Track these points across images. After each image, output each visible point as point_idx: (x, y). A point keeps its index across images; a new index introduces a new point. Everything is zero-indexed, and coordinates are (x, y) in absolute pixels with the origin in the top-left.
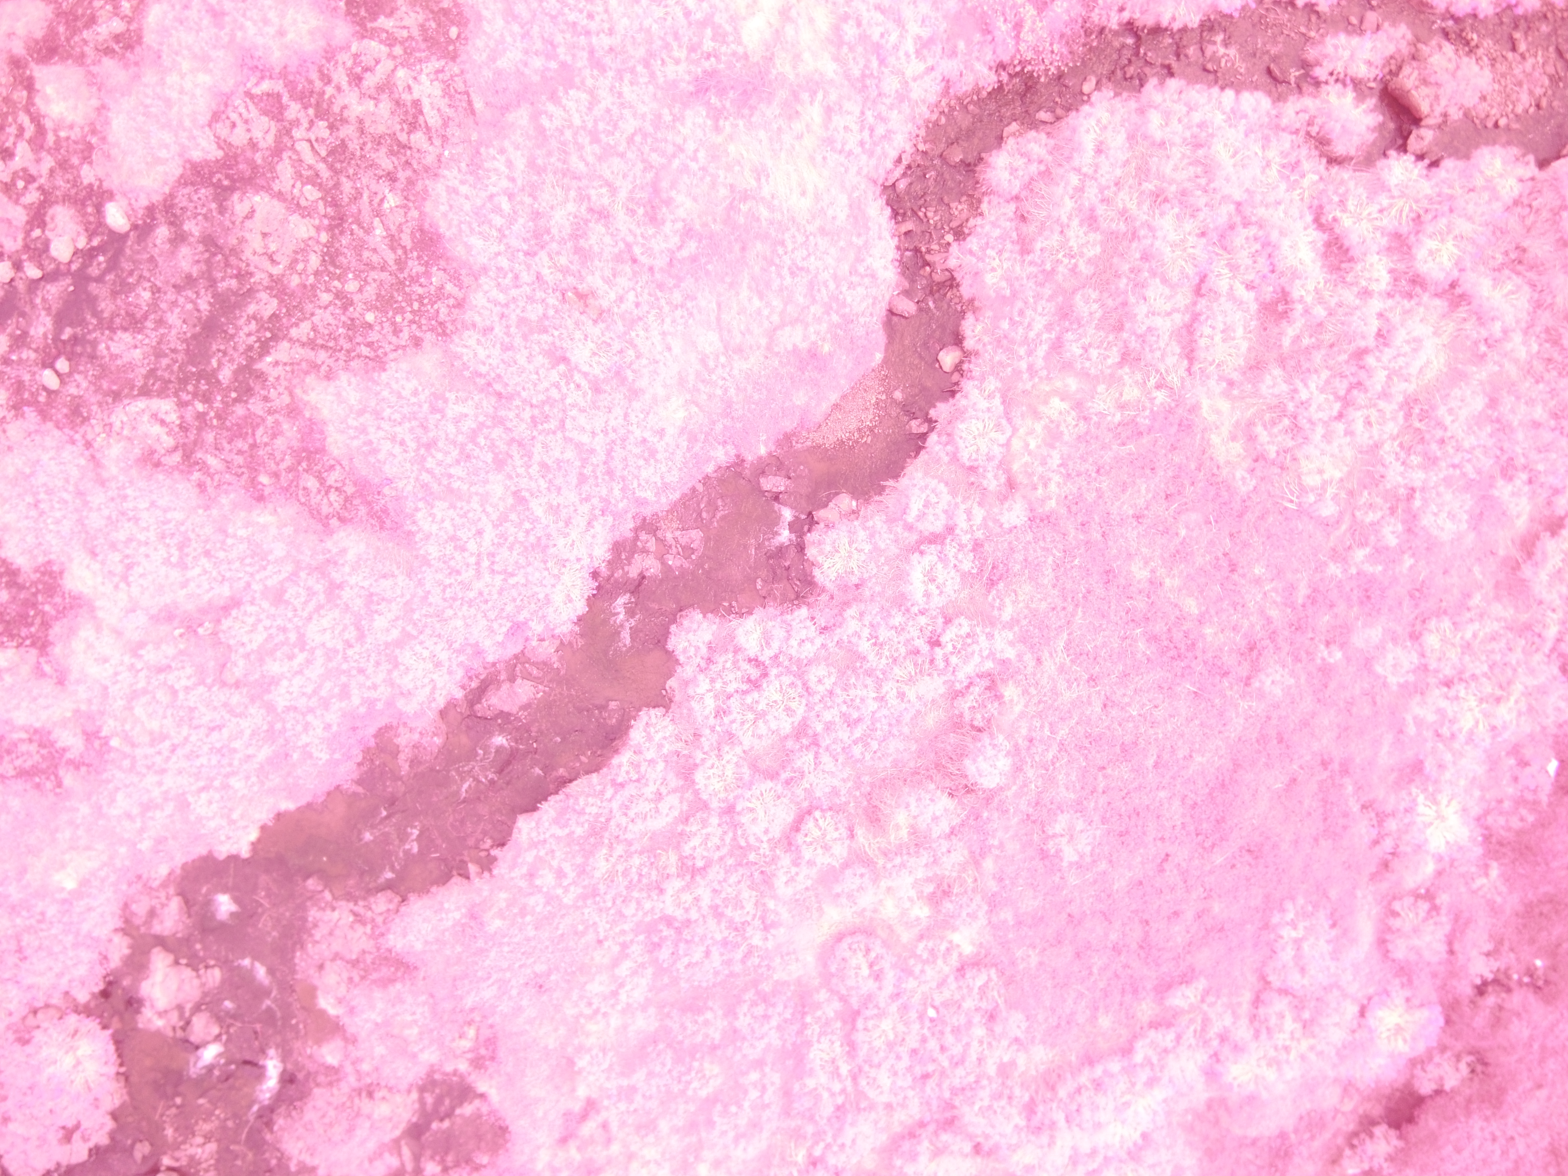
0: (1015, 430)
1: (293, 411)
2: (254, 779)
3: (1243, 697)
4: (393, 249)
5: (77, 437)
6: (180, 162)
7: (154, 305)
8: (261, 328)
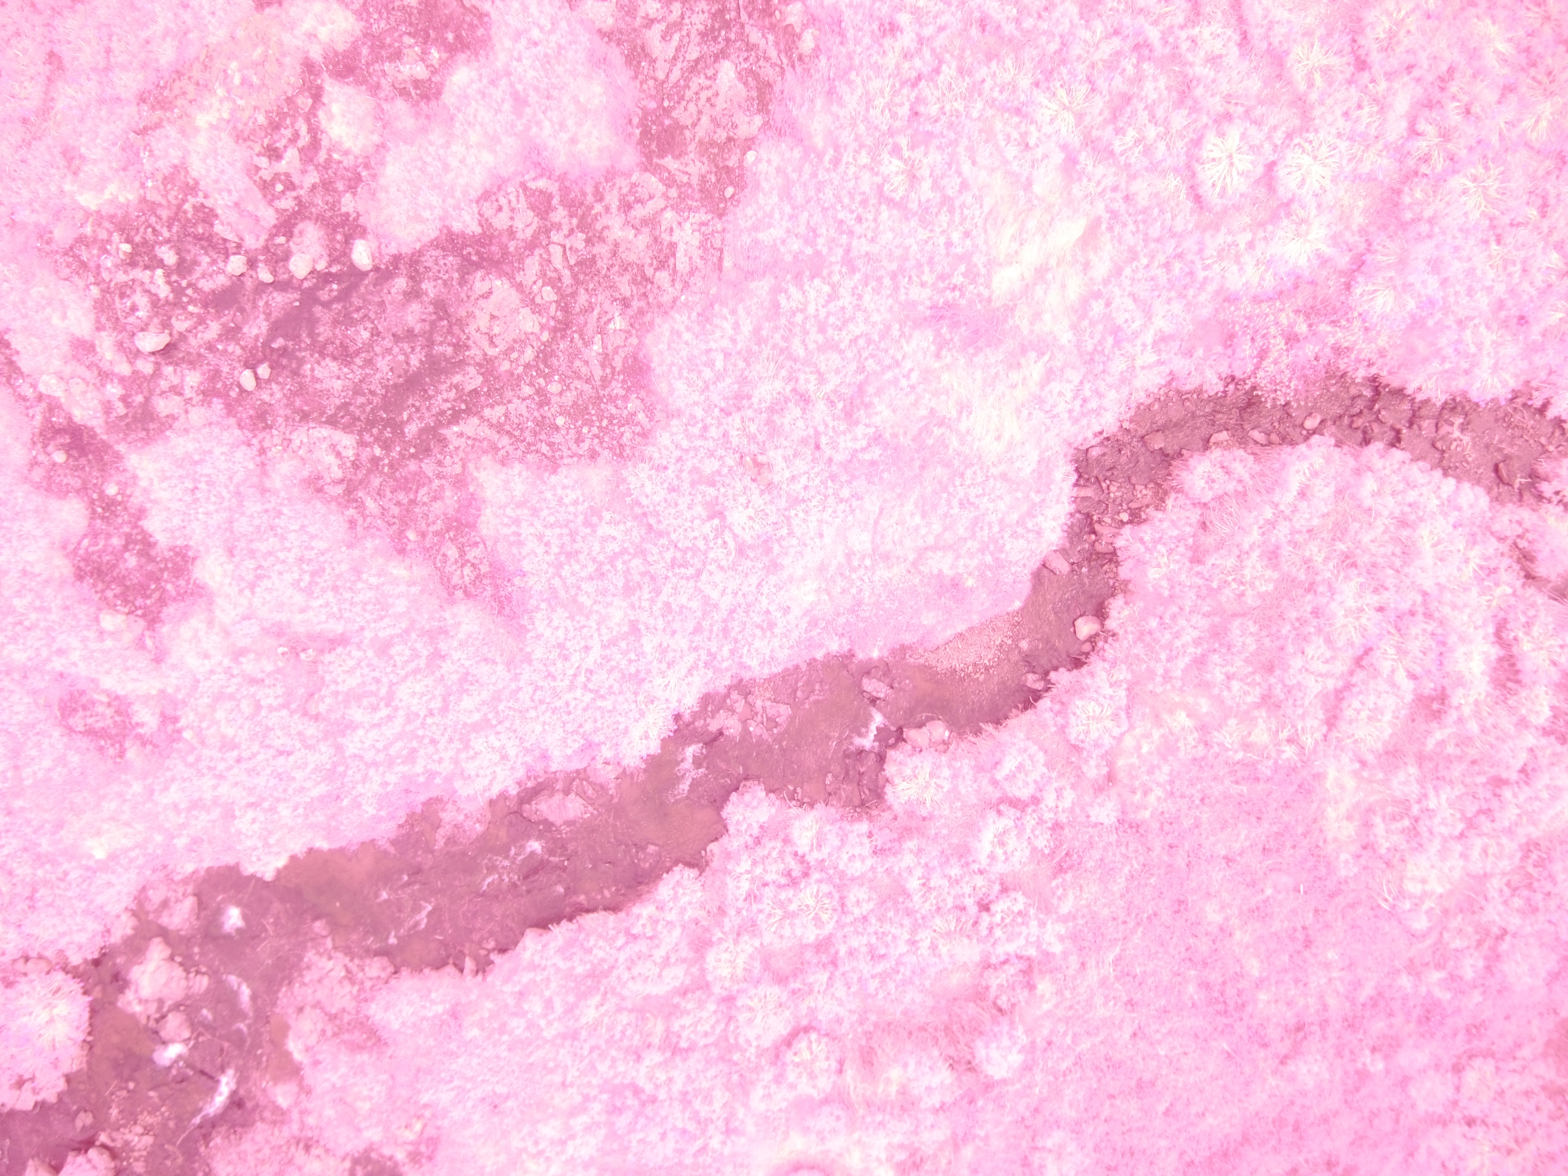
0: (1132, 727)
1: (460, 482)
2: (301, 811)
4: (603, 366)
5: (255, 441)
6: (438, 224)
7: (369, 346)
8: (459, 398)
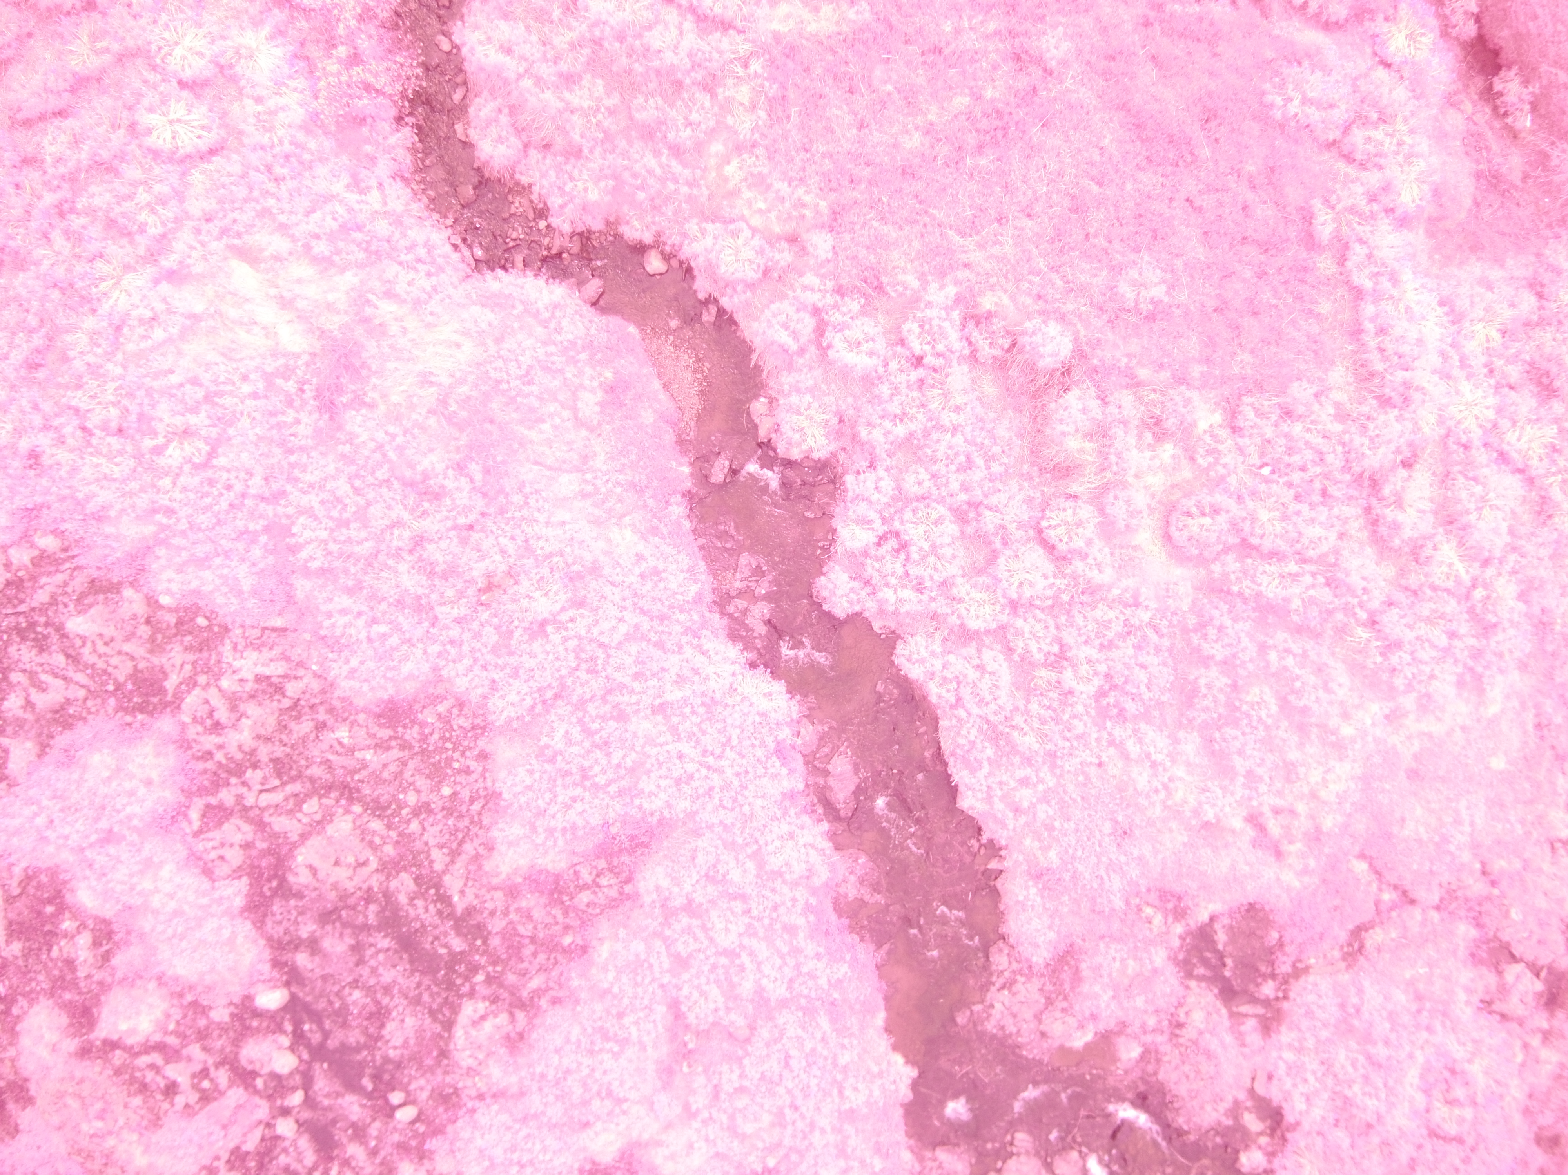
0: (743, 218)
1: (512, 892)
2: (846, 1041)
3: (1061, 82)
4: (389, 748)
5: (470, 1105)
6: (239, 920)
7: (369, 991)
8: (423, 896)
